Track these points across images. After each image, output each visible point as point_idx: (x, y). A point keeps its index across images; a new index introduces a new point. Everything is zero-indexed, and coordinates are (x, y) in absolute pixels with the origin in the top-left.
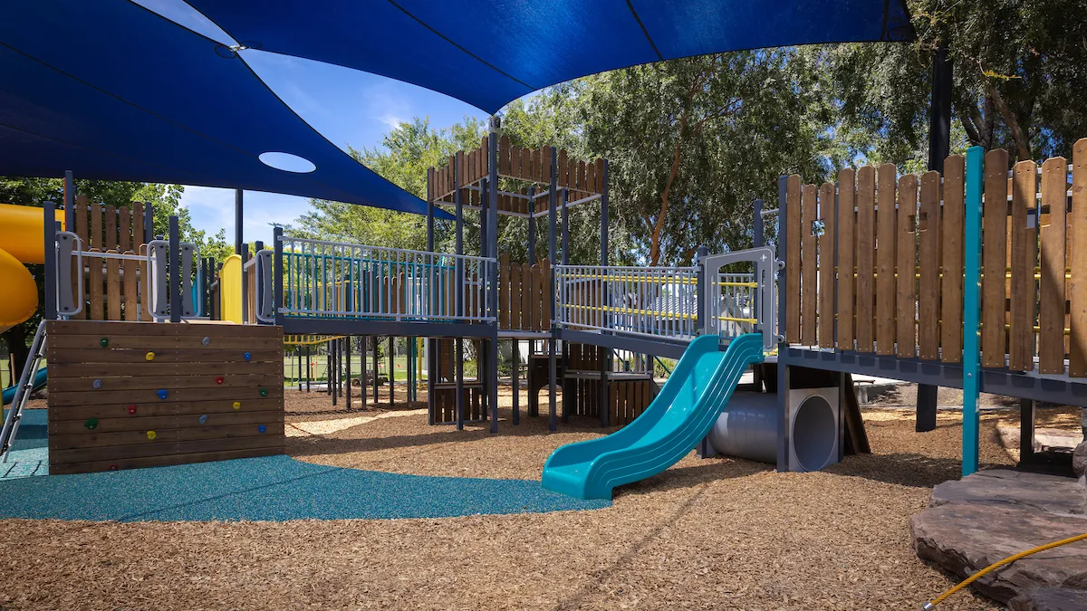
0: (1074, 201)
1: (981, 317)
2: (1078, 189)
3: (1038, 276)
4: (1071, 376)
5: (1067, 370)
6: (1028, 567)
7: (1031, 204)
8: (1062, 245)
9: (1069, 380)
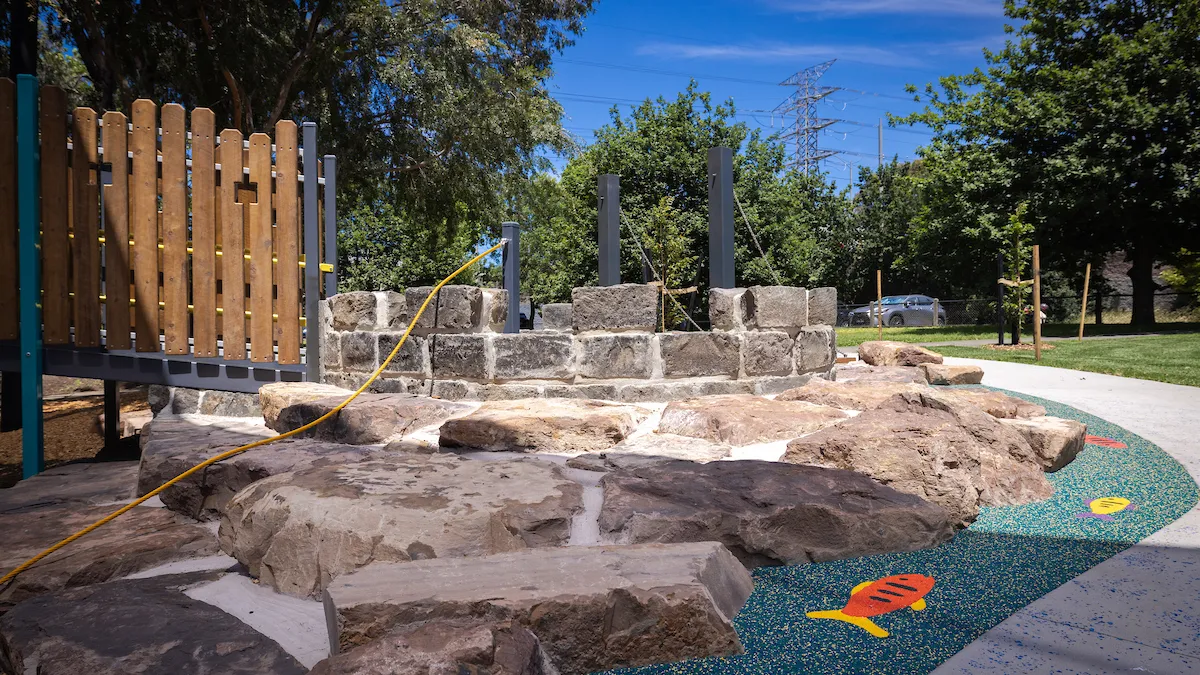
0: (135, 163)
1: (41, 281)
2: (137, 152)
3: (102, 239)
4: (138, 351)
5: (134, 346)
6: (28, 579)
7: (93, 158)
8: (125, 209)
9: (138, 355)
